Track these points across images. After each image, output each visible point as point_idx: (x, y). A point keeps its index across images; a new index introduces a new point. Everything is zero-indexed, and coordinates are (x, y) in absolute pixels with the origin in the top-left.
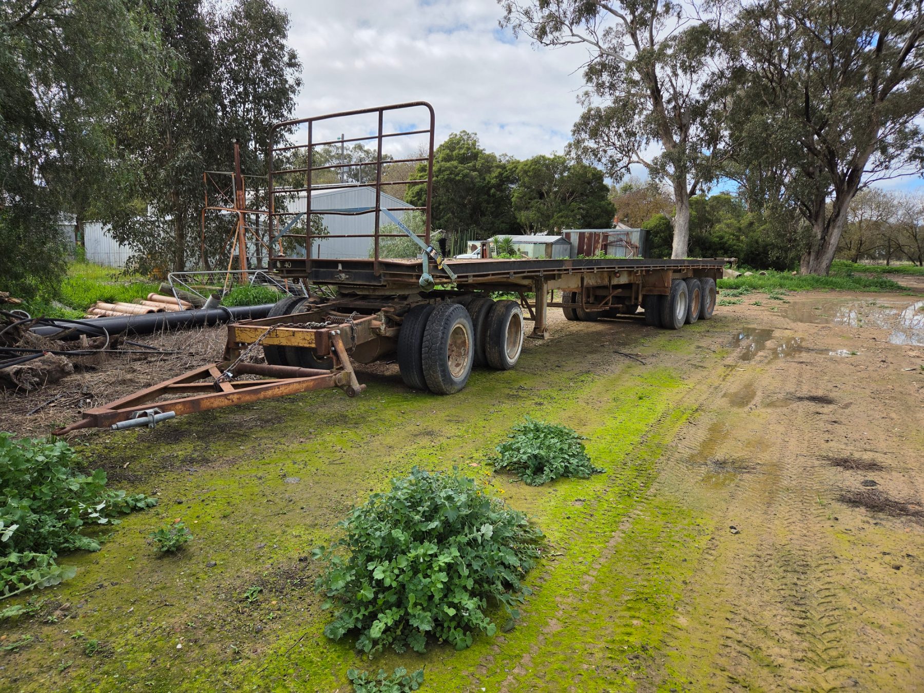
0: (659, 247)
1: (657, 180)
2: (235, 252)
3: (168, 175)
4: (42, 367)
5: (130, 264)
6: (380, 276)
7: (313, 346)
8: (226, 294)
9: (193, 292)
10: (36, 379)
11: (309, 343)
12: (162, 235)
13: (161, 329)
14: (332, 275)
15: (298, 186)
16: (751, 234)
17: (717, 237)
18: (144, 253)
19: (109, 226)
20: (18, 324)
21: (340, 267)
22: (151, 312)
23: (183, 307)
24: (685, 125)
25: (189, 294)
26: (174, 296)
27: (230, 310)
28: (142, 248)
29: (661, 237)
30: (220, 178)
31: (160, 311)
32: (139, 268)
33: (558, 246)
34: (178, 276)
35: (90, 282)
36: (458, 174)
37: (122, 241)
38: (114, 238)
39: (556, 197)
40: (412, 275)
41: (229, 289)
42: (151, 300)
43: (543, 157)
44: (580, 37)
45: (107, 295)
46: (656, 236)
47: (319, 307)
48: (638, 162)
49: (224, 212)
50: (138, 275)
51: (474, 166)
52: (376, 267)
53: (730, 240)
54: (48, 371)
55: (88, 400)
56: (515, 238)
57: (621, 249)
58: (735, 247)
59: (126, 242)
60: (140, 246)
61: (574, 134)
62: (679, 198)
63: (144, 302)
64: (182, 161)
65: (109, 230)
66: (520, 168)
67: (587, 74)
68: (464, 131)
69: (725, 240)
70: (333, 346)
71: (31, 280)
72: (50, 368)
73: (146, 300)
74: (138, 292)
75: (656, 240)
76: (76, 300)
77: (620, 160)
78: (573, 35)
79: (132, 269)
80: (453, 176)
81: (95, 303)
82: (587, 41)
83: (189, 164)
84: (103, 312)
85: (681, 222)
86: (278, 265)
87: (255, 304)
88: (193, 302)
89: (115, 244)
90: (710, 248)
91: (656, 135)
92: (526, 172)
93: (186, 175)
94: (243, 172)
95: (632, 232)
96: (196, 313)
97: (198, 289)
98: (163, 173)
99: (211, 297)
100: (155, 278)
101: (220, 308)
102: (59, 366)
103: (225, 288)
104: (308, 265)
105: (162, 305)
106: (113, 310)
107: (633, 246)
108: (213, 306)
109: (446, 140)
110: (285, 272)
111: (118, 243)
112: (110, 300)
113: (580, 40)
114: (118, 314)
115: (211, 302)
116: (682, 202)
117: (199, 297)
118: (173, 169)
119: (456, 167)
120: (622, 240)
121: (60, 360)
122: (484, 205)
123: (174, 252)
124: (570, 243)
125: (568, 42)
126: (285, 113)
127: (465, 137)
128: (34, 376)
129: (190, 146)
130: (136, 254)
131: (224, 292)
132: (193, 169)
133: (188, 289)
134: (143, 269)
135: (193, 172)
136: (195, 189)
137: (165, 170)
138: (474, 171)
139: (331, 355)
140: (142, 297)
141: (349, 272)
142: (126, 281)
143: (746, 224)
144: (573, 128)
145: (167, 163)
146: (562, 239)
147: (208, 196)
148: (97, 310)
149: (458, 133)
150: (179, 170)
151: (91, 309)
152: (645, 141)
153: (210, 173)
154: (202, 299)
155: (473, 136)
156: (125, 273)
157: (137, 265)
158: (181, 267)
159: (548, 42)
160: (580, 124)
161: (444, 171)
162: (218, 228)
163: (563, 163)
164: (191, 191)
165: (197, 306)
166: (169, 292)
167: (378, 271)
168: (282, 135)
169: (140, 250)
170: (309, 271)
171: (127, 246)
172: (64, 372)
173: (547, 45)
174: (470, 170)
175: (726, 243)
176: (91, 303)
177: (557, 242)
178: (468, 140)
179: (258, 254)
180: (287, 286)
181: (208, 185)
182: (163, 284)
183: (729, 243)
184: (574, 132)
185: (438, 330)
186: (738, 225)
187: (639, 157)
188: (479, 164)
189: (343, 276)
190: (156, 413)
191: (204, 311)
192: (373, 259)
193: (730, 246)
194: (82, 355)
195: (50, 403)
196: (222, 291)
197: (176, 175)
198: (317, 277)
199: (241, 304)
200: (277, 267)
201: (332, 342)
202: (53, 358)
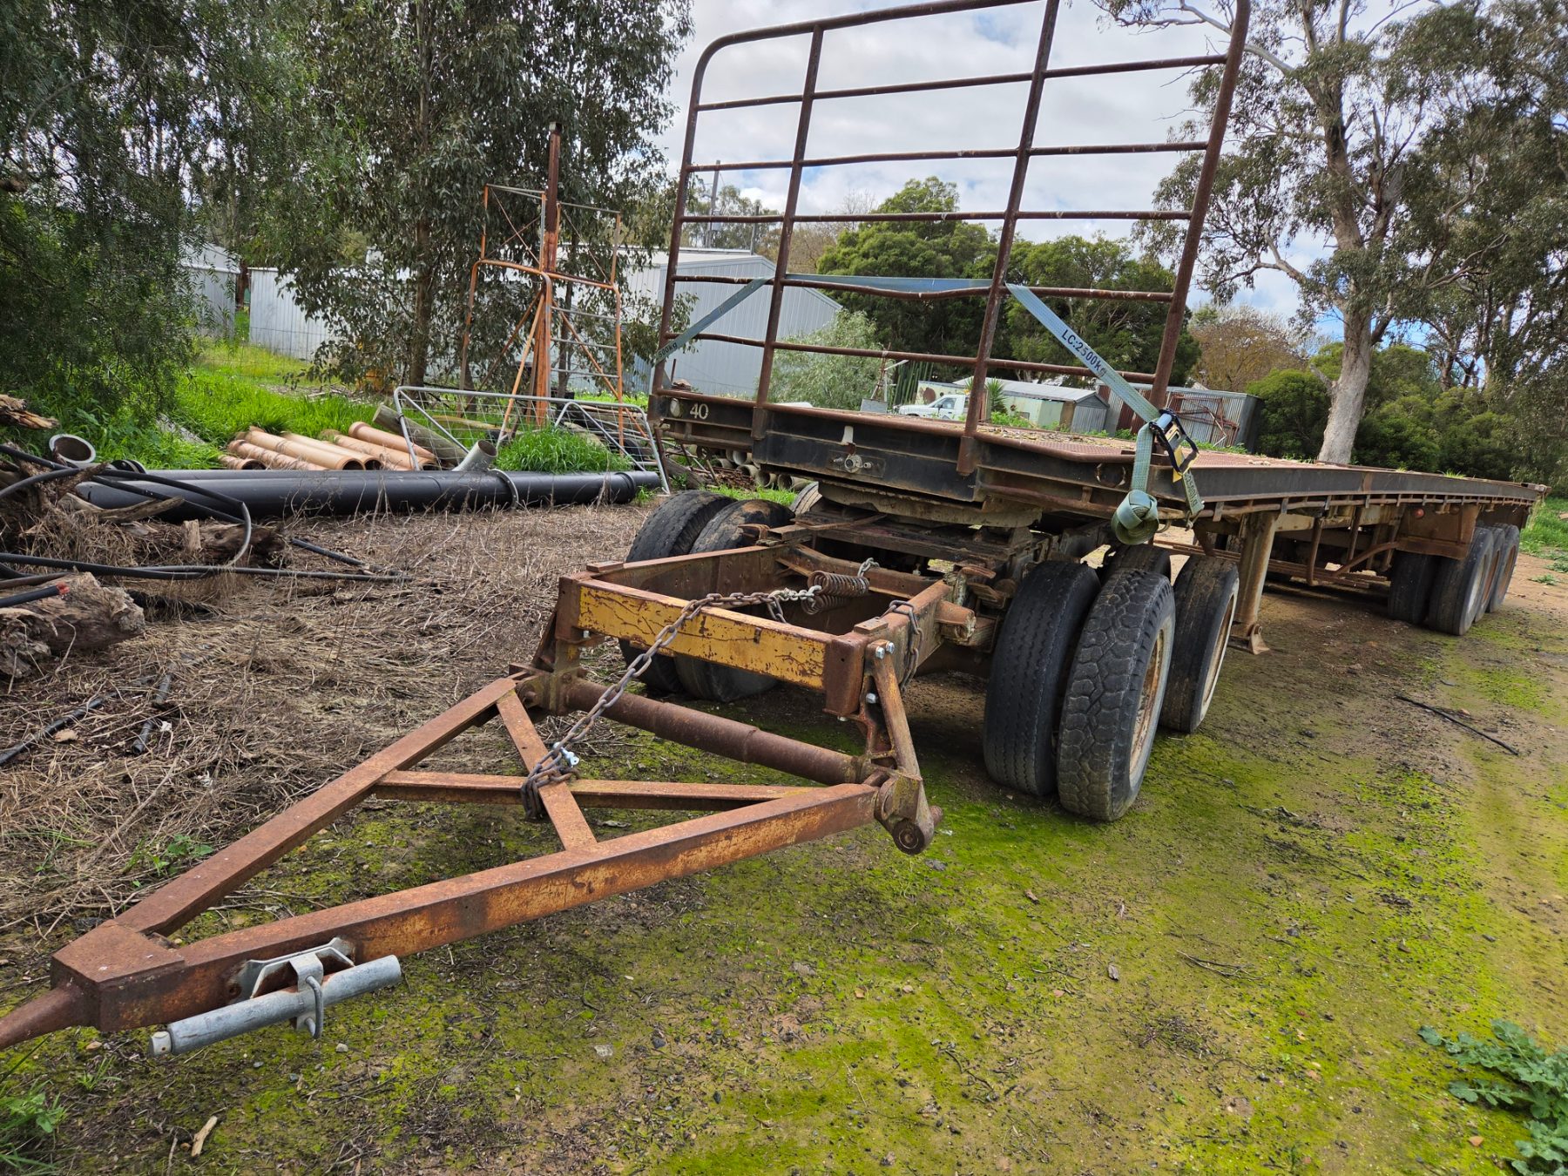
0: (1277, 431)
1: (1315, 305)
2: (524, 357)
3: (413, 185)
4: (65, 612)
5: (323, 357)
6: (971, 479)
7: (815, 682)
8: (504, 443)
9: (438, 430)
10: (42, 647)
11: (804, 673)
12: (390, 305)
13: (372, 509)
14: (823, 456)
15: (651, 240)
16: (1453, 427)
17: (1391, 426)
18: (351, 339)
19: (290, 278)
20: (38, 480)
21: (848, 437)
22: (352, 465)
23: (418, 459)
24: (1387, 204)
25: (433, 435)
26: (402, 435)
27: (515, 479)
28: (349, 329)
29: (1283, 414)
30: (513, 202)
31: (373, 464)
32: (340, 368)
33: (1085, 409)
34: (413, 394)
35: (247, 383)
36: (914, 257)
37: (311, 309)
38: (298, 302)
39: (1089, 319)
40: (1080, 488)
41: (510, 431)
42: (356, 436)
43: (1078, 240)
44: (1198, 13)
45: (271, 416)
46: (1275, 411)
47: (778, 536)
48: (1275, 267)
49: (511, 275)
50: (335, 380)
51: (945, 244)
52: (966, 450)
53: (1415, 433)
54: (79, 624)
55: (166, 726)
56: (1008, 385)
57: (1203, 427)
58: (1424, 449)
59: (320, 313)
60: (345, 323)
61: (1157, 200)
62: (1353, 345)
63: (343, 439)
64: (444, 158)
65: (290, 285)
66: (1031, 255)
67: (1196, 88)
68: (935, 179)
69: (1405, 434)
70: (874, 689)
71: (113, 370)
72: (86, 615)
73: (346, 433)
74: (331, 416)
75: (1274, 418)
76: (209, 420)
77: (1236, 260)
78: (1183, 8)
79: (325, 368)
80: (905, 259)
81: (246, 429)
82: (1211, 21)
83: (458, 167)
84: (259, 450)
85: (1349, 392)
86: (675, 407)
87: (562, 470)
88: (438, 453)
89: (299, 313)
90: (1372, 446)
91: (1317, 218)
92: (1041, 265)
93: (450, 187)
94: (560, 195)
95: (1229, 399)
96: (442, 479)
97: (453, 425)
98: (404, 179)
99: (476, 447)
100: (369, 390)
101: (494, 474)
102: (108, 614)
103: (503, 428)
104: (759, 419)
105: (377, 451)
106: (279, 450)
107: (1227, 425)
108: (477, 467)
109: (899, 192)
110: (689, 428)
111: (305, 312)
112: (275, 428)
113: (1197, 18)
114: (289, 460)
115: (476, 460)
116: (1358, 354)
117: (452, 444)
118: (425, 173)
119: (912, 244)
120: (1207, 412)
121: (113, 597)
122: (954, 318)
123: (408, 343)
124: (1107, 407)
125: (1171, 21)
126: (650, 89)
127: (934, 190)
128: (34, 637)
129: (463, 130)
130: (337, 340)
131: (501, 438)
132: (464, 177)
133: (432, 423)
134: (347, 369)
135: (463, 184)
136: (463, 220)
137: (412, 174)
138: (945, 252)
139: (864, 716)
140: (339, 428)
141: (873, 452)
142: (311, 392)
143: (1444, 407)
144: (1157, 188)
145: (415, 160)
146: (1094, 396)
147: (487, 237)
148: (247, 447)
149: (923, 181)
150: (438, 176)
151: (234, 443)
152: (1288, 228)
153: (498, 191)
154: (457, 448)
155: (948, 189)
156: (312, 375)
157: (337, 361)
158: (418, 377)
159: (1130, 19)
160: (1174, 183)
161: (890, 247)
162: (496, 306)
163: (1114, 256)
164: (457, 223)
165: (446, 461)
166: (394, 426)
167: (969, 462)
168: (635, 136)
169: (344, 331)
170: (758, 436)
171: (321, 322)
172: (117, 628)
173: (1127, 24)
174: (938, 251)
175: (1407, 439)
176: (237, 430)
177: (1084, 402)
178: (938, 195)
179: (562, 366)
180: (621, 439)
181: (491, 214)
182: (381, 406)
183: (1413, 440)
184: (1159, 196)
185: (1127, 652)
186: (1427, 408)
187: (1278, 257)
188: (954, 242)
189: (857, 459)
190: (332, 965)
191: (459, 476)
192: (961, 428)
193: (1415, 446)
194: (177, 578)
195: (61, 727)
196: (496, 435)
197: (430, 185)
198: (777, 453)
199: (534, 467)
200: (669, 414)
201: (873, 681)
202: (95, 590)
